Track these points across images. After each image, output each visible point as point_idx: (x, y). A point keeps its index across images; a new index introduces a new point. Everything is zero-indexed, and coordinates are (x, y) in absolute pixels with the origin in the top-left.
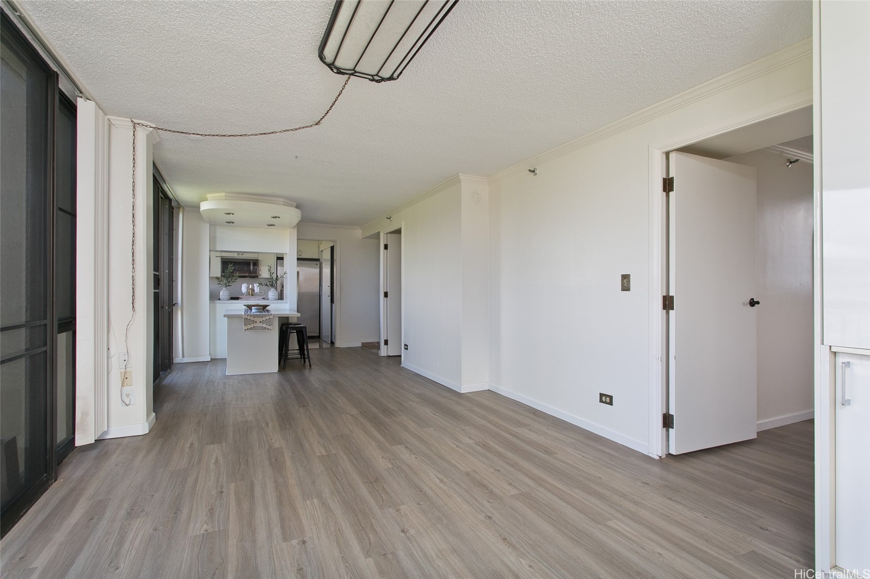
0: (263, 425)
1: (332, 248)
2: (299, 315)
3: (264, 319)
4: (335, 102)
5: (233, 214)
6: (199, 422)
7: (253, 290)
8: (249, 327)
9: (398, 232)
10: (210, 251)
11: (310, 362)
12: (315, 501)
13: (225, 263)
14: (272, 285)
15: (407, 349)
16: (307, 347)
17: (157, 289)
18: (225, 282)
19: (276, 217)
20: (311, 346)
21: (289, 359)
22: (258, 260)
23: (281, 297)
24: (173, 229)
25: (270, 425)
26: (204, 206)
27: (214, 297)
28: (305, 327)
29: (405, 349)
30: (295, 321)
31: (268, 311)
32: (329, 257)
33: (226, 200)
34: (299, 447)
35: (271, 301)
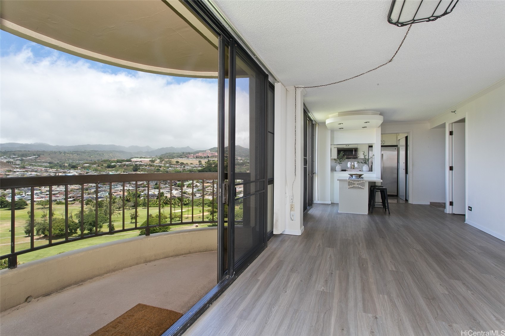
0: (357, 243)
1: (407, 138)
2: (382, 181)
3: (360, 182)
4: (401, 44)
5: (342, 124)
6: (323, 235)
7: (354, 166)
8: (351, 186)
9: (463, 121)
10: (331, 145)
11: (389, 211)
12: (386, 296)
13: (339, 151)
14: (365, 163)
15: (471, 210)
16: (387, 201)
17: (306, 166)
18: (338, 161)
19: (367, 122)
20: (389, 201)
21: (375, 208)
22: (357, 148)
23: (371, 170)
24: (313, 135)
25: (361, 244)
26: (328, 122)
27: (333, 169)
28: (386, 189)
29: (469, 210)
30: (380, 185)
31: (362, 178)
32: (404, 143)
33: (338, 116)
34: (377, 261)
35: (365, 172)
